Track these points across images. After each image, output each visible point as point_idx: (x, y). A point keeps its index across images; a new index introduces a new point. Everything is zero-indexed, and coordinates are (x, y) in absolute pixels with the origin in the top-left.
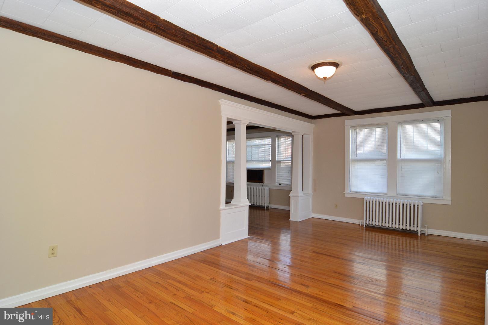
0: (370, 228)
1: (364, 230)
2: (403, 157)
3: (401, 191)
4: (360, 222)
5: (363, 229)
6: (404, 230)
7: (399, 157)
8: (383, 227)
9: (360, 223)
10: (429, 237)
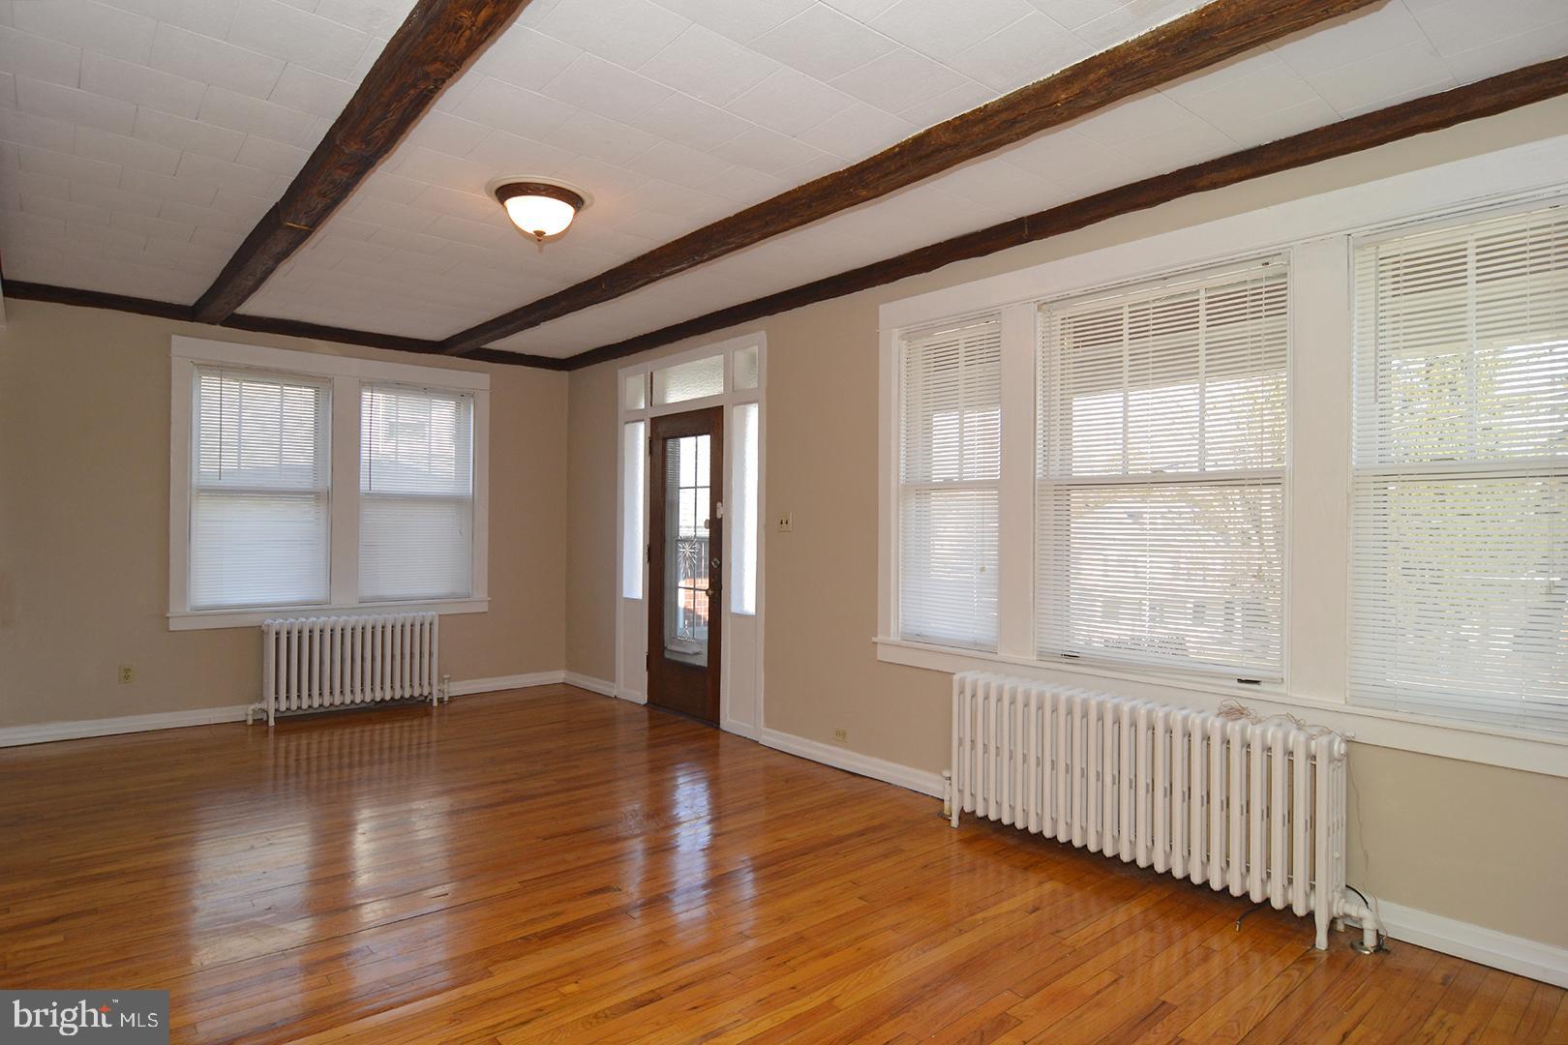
0: (291, 723)
1: (271, 736)
2: (375, 488)
3: (368, 590)
4: (251, 712)
5: (267, 732)
6: (387, 702)
7: (364, 486)
8: (337, 706)
9: (247, 715)
10: (453, 705)
